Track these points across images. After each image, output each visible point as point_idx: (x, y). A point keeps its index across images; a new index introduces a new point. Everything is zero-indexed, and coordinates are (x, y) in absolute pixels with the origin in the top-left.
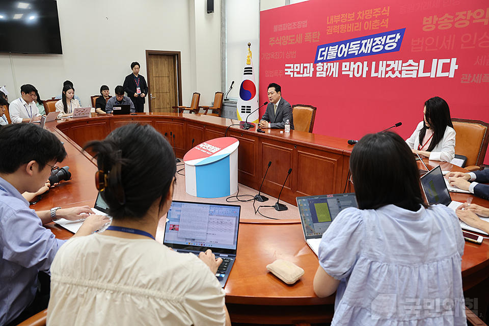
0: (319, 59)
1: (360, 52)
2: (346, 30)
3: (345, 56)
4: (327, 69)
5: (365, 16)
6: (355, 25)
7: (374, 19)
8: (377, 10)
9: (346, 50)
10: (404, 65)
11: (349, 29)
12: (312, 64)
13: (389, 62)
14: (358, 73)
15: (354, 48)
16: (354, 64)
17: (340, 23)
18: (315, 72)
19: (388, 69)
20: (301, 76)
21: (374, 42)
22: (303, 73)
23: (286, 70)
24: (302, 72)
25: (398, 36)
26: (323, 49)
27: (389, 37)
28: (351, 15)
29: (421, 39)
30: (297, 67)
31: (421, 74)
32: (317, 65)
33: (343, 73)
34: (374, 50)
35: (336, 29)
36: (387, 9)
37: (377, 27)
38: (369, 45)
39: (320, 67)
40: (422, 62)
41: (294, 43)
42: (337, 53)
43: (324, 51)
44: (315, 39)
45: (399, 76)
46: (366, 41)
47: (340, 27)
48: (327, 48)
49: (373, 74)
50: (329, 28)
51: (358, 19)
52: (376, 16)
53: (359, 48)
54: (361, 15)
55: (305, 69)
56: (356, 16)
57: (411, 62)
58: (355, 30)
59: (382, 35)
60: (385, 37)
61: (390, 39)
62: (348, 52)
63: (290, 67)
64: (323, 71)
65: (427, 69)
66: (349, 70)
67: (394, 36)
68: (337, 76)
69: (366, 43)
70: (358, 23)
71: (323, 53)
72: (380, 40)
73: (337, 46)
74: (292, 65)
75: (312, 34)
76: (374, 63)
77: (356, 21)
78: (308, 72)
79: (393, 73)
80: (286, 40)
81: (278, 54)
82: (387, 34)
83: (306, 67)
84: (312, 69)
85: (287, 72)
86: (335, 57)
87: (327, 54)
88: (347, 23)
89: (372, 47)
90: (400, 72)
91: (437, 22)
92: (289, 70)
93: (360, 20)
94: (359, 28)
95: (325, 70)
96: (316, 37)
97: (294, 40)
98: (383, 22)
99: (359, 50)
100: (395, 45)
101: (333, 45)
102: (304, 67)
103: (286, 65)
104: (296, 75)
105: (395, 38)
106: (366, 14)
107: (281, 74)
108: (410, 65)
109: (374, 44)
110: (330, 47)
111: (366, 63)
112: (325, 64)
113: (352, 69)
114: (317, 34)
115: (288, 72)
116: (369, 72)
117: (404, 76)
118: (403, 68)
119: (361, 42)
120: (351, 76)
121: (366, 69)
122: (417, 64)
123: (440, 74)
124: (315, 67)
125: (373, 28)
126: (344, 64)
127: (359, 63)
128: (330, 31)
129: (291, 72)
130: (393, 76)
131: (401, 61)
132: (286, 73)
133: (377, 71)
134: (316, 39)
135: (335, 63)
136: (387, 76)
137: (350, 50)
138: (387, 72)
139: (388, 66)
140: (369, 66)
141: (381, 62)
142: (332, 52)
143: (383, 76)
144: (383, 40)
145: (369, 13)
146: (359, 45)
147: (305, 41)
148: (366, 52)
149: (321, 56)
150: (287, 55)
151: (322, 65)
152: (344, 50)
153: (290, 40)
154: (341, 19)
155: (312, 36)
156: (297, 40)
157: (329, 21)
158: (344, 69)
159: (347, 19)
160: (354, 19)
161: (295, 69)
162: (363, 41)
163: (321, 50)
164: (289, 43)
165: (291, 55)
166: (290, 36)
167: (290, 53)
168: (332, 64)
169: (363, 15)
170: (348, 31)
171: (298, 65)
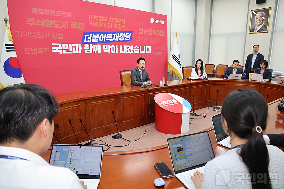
0: (85, 41)
1: (113, 40)
2: (103, 26)
3: (104, 41)
4: (93, 49)
5: (113, 21)
6: (108, 24)
7: (118, 23)
8: (119, 19)
9: (105, 38)
10: (134, 48)
11: (105, 26)
12: (80, 45)
13: (128, 46)
14: (113, 51)
15: (109, 37)
16: (111, 46)
17: (98, 21)
18: (83, 50)
19: (128, 49)
20: (71, 53)
21: (120, 35)
22: (73, 51)
23: (53, 48)
24: (71, 50)
25: (130, 35)
26: (88, 35)
27: (126, 34)
28: (105, 18)
29: (139, 37)
30: (66, 46)
31: (141, 52)
32: (84, 45)
33: (104, 51)
34: (120, 39)
35: (96, 24)
36: (124, 20)
37: (120, 28)
38: (117, 37)
39: (87, 47)
40: (141, 47)
41: (60, 27)
42: (99, 39)
43: (89, 37)
44: (80, 28)
45: (133, 53)
46: (115, 34)
47: (99, 23)
48: (91, 35)
49: (121, 52)
50: (91, 23)
51: (109, 21)
52: (119, 22)
53: (112, 38)
54: (111, 20)
55: (74, 48)
56: (108, 20)
57: (136, 46)
58: (109, 27)
59: (123, 32)
60: (124, 34)
61: (127, 35)
62: (106, 39)
63: (58, 46)
64: (89, 49)
65: (143, 50)
66: (108, 50)
67: (128, 34)
68: (100, 53)
69: (116, 35)
70: (110, 24)
71: (88, 38)
72: (122, 35)
73: (98, 35)
74: (60, 45)
75: (77, 24)
76: (121, 46)
77: (108, 22)
78: (77, 50)
79: (130, 51)
80: (50, 23)
81: (41, 34)
82: (126, 32)
83: (75, 47)
84: (80, 48)
85: (55, 49)
86: (98, 41)
87: (92, 39)
88: (103, 22)
89: (119, 38)
90: (133, 51)
91: (143, 31)
92: (57, 48)
93: (110, 22)
94: (111, 26)
95: (91, 49)
96: (82, 26)
97: (60, 25)
98: (123, 26)
99: (112, 39)
100: (129, 38)
101: (96, 33)
102: (73, 47)
103: (53, 44)
104: (65, 52)
105: (129, 35)
106: (114, 20)
107: (47, 51)
108: (136, 48)
109: (120, 37)
110: (94, 35)
111: (117, 46)
112: (91, 45)
113: (109, 49)
114: (82, 24)
115: (57, 50)
116: (119, 51)
117: (135, 53)
118: (134, 49)
119: (113, 34)
120: (109, 53)
121: (117, 49)
122: (139, 48)
123: (147, 52)
124: (83, 47)
125: (118, 28)
126: (104, 46)
127: (113, 46)
128: (92, 24)
129: (59, 50)
130: (130, 53)
131: (133, 46)
132: (53, 51)
133: (123, 50)
134: (82, 28)
135: (98, 45)
136: (128, 53)
137: (107, 38)
138: (127, 51)
139: (128, 48)
140: (119, 47)
141: (124, 46)
142: (95, 38)
143: (126, 53)
144: (124, 35)
145: (115, 20)
146: (112, 36)
147: (71, 27)
148: (116, 40)
149: (87, 40)
150: (53, 36)
151: (89, 45)
152: (103, 37)
153: (54, 24)
154: (99, 19)
155: (77, 25)
156: (63, 25)
157: (91, 18)
158: (104, 48)
159: (103, 19)
160: (107, 21)
161: (64, 48)
162: (114, 34)
163: (86, 36)
164: (54, 27)
165: (57, 37)
166: (54, 21)
167: (56, 35)
168: (96, 46)
169: (112, 20)
170: (104, 27)
171: (67, 45)
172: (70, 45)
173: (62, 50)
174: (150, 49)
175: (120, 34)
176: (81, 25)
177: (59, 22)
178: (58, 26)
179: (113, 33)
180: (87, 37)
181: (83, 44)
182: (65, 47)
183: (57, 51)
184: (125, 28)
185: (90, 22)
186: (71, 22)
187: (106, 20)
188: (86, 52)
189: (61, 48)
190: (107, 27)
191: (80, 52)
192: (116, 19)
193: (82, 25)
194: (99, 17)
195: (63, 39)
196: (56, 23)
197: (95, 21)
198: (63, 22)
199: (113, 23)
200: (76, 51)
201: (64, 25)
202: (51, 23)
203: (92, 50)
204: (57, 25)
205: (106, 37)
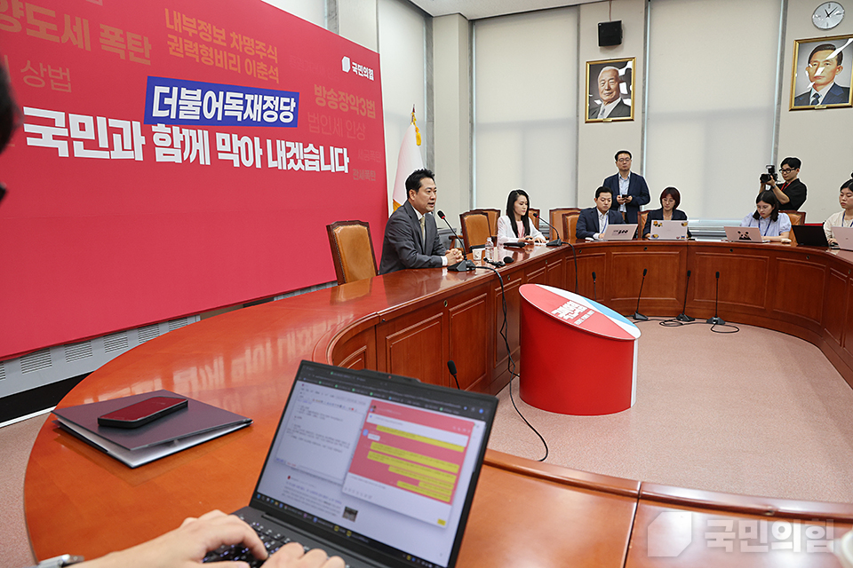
0: (157, 113)
1: (245, 117)
2: (214, 60)
3: (220, 118)
4: (183, 143)
5: (244, 46)
6: (228, 58)
7: (257, 58)
8: (261, 45)
9: (220, 105)
10: (306, 150)
11: (219, 61)
12: (137, 125)
13: (289, 144)
14: (247, 159)
15: (231, 105)
16: (239, 139)
17: (195, 38)
18: (149, 148)
19: (289, 155)
20: (104, 155)
21: (264, 102)
22: (111, 148)
23: (29, 128)
24: (103, 143)
25: (293, 104)
26: (166, 90)
27: (282, 100)
28: (218, 31)
29: (316, 116)
30: (83, 125)
31: (324, 167)
32: (154, 128)
33: (221, 156)
34: (265, 117)
35: (191, 49)
36: (273, 49)
37: (265, 76)
38: (258, 107)
39: (163, 136)
40: (321, 148)
41: (55, 39)
42: (202, 108)
43: (170, 95)
44: (137, 54)
45: (303, 168)
46: (252, 97)
47: (200, 49)
48: (175, 89)
49: (271, 164)
50: (172, 40)
51: (232, 46)
52: (261, 54)
53: (242, 108)
54: (237, 41)
55: (117, 137)
56: (229, 39)
57: (311, 146)
58: (231, 68)
59: (273, 94)
60: (277, 98)
61: (285, 104)
62: (224, 111)
63: (50, 123)
64: (172, 146)
65: (327, 160)
66: (232, 152)
67: (287, 100)
68: (208, 163)
69: (253, 101)
70: (234, 56)
71: (167, 101)
72: (272, 102)
73: (199, 92)
74: (59, 117)
75: (124, 36)
76: (269, 142)
77: (229, 49)
78: (128, 145)
79: (296, 163)
80: (10, 13)
82: (281, 95)
83: (120, 131)
84: (140, 140)
85: (39, 136)
86: (198, 118)
87: (178, 106)
88: (212, 45)
89: (263, 112)
90: (303, 162)
91: (326, 96)
92: (46, 131)
93: (235, 51)
94: (236, 66)
95: (177, 144)
96: (141, 51)
97: (54, 27)
98: (271, 71)
99: (244, 112)
100: (292, 117)
101: (192, 86)
102: (111, 131)
103: (28, 111)
104: (80, 151)
105: (289, 104)
106: (245, 44)
108: (311, 152)
110: (184, 91)
111: (257, 140)
112: (176, 129)
113: (236, 150)
114: (142, 41)
115: (45, 138)
116: (264, 158)
117: (308, 169)
118: (306, 156)
119: (244, 96)
120: (236, 164)
121: (259, 152)
122: (317, 151)
123: (339, 169)
124: (148, 134)
125: (259, 76)
126: (219, 136)
127: (246, 139)
128: (177, 48)
129: (55, 137)
130: (296, 168)
131: (301, 145)
132: (31, 142)
133: (275, 158)
134: (143, 56)
135: (200, 132)
136: (290, 167)
137: (226, 107)
138: (288, 161)
139: (288, 150)
141: (278, 142)
142: (190, 103)
143: (285, 168)
144: (276, 103)
145: (249, 44)
146: (241, 102)
147: (104, 48)
148: (255, 119)
149: (163, 107)
150: (25, 74)
151: (169, 130)
152: (215, 105)
153: (31, 20)
154: (199, 32)
155: (126, 43)
156: (68, 35)
157: (172, 23)
158: (220, 147)
159: (212, 35)
160: (225, 44)
161: (76, 133)
162: (247, 97)
163: (158, 90)
164: (30, 32)
165: (46, 78)
166: (31, 8)
167: (43, 70)
168: (193, 132)
169: (241, 43)
170: (217, 65)
171: (88, 120)
172: (101, 120)
173: (70, 140)
174: (347, 160)
175: (266, 98)
176: (140, 44)
177: (52, 14)
178: (49, 31)
179: (246, 91)
180: (163, 96)
181: (148, 121)
182: (82, 127)
183: (47, 142)
184: (279, 78)
185: (170, 36)
186: (102, 26)
187: (222, 41)
188: (160, 157)
189: (64, 133)
190: (226, 68)
191: (139, 157)
192: (252, 40)
193: (143, 46)
194: (198, 25)
195: (70, 91)
196: (37, 16)
197: (185, 35)
198: (67, 18)
199: (244, 56)
200: (123, 150)
201: (75, 33)
202: (18, 13)
203: (180, 151)
204: (43, 25)
205: (224, 103)
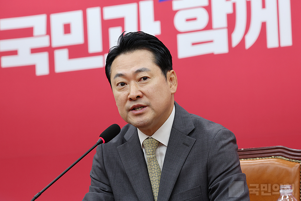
171: (75, 17)
172: (94, 13)
173: (50, 50)
182: (67, 29)
183: (23, 59)
189: (44, 42)
203: (225, 32)
